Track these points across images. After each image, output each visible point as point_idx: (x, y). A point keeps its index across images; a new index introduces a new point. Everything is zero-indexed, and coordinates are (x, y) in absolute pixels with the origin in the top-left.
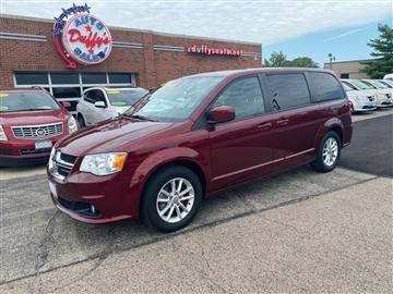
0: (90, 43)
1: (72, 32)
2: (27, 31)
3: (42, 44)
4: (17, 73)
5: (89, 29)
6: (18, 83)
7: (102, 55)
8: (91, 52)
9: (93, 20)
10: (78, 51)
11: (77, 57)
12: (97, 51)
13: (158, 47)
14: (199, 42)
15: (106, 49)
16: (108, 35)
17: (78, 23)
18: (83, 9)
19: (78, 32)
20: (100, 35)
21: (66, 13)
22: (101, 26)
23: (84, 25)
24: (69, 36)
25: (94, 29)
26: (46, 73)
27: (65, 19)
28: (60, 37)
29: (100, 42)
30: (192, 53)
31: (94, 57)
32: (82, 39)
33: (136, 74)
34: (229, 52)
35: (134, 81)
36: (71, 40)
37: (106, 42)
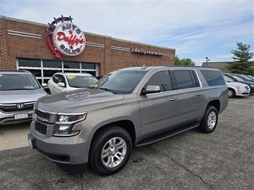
0: (71, 42)
1: (60, 34)
2: (28, 30)
3: (38, 40)
4: (19, 58)
5: (71, 33)
6: (19, 66)
7: (78, 50)
8: (71, 47)
9: (74, 27)
10: (62, 47)
11: (62, 51)
12: (75, 47)
13: (114, 48)
14: (139, 46)
15: (81, 46)
16: (83, 38)
17: (64, 28)
18: (68, 19)
19: (64, 34)
20: (78, 37)
21: (56, 21)
22: (79, 31)
23: (68, 30)
24: (57, 36)
25: (74, 33)
26: (40, 60)
27: (55, 25)
28: (51, 36)
29: (77, 41)
30: (134, 53)
31: (73, 51)
32: (66, 39)
33: (99, 64)
34: (156, 54)
35: (97, 68)
36: (59, 39)
37: (81, 42)
